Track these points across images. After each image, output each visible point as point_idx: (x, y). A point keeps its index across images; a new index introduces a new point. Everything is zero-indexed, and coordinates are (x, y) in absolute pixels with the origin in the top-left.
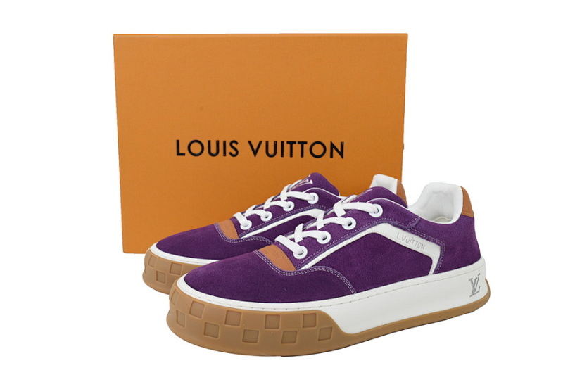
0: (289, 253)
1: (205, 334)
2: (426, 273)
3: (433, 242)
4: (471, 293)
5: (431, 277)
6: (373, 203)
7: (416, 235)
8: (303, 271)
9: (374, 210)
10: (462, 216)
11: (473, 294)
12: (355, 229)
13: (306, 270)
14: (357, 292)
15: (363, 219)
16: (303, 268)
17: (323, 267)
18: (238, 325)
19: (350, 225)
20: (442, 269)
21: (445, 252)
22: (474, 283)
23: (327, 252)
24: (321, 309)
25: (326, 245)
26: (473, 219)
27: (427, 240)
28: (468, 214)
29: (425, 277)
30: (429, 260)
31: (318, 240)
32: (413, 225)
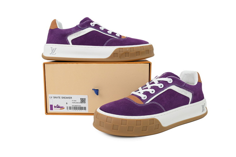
0: (140, 98)
1: (113, 129)
2: (188, 104)
3: (190, 92)
4: (202, 111)
5: (189, 105)
6: (169, 78)
7: (185, 89)
8: (147, 104)
9: (169, 80)
10: (198, 82)
11: (203, 111)
12: (163, 87)
13: (147, 103)
14: (166, 111)
15: (166, 84)
16: (146, 103)
17: (154, 102)
18: (126, 125)
19: (161, 86)
20: (193, 102)
21: (194, 95)
22: (203, 106)
23: (154, 96)
24: (155, 118)
25: (153, 94)
26: (201, 83)
27: (188, 91)
28: (200, 82)
29: (188, 105)
30: (188, 99)
31: (150, 92)
32: (184, 86)
